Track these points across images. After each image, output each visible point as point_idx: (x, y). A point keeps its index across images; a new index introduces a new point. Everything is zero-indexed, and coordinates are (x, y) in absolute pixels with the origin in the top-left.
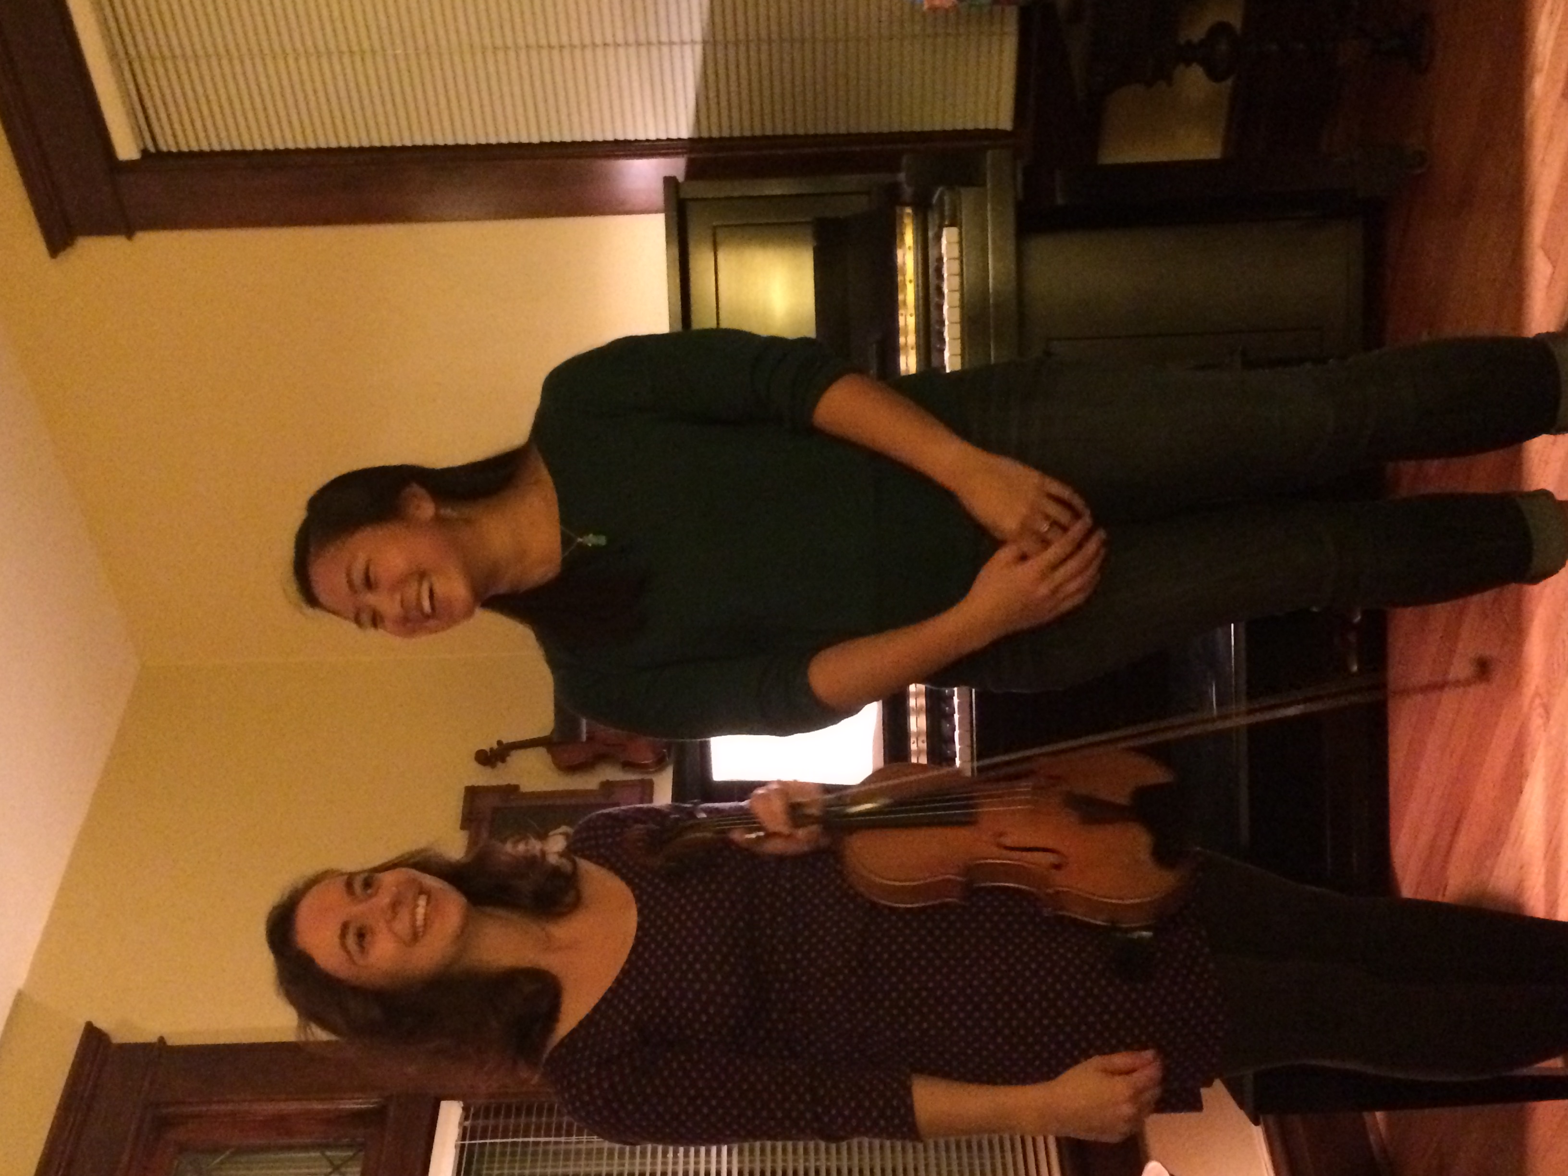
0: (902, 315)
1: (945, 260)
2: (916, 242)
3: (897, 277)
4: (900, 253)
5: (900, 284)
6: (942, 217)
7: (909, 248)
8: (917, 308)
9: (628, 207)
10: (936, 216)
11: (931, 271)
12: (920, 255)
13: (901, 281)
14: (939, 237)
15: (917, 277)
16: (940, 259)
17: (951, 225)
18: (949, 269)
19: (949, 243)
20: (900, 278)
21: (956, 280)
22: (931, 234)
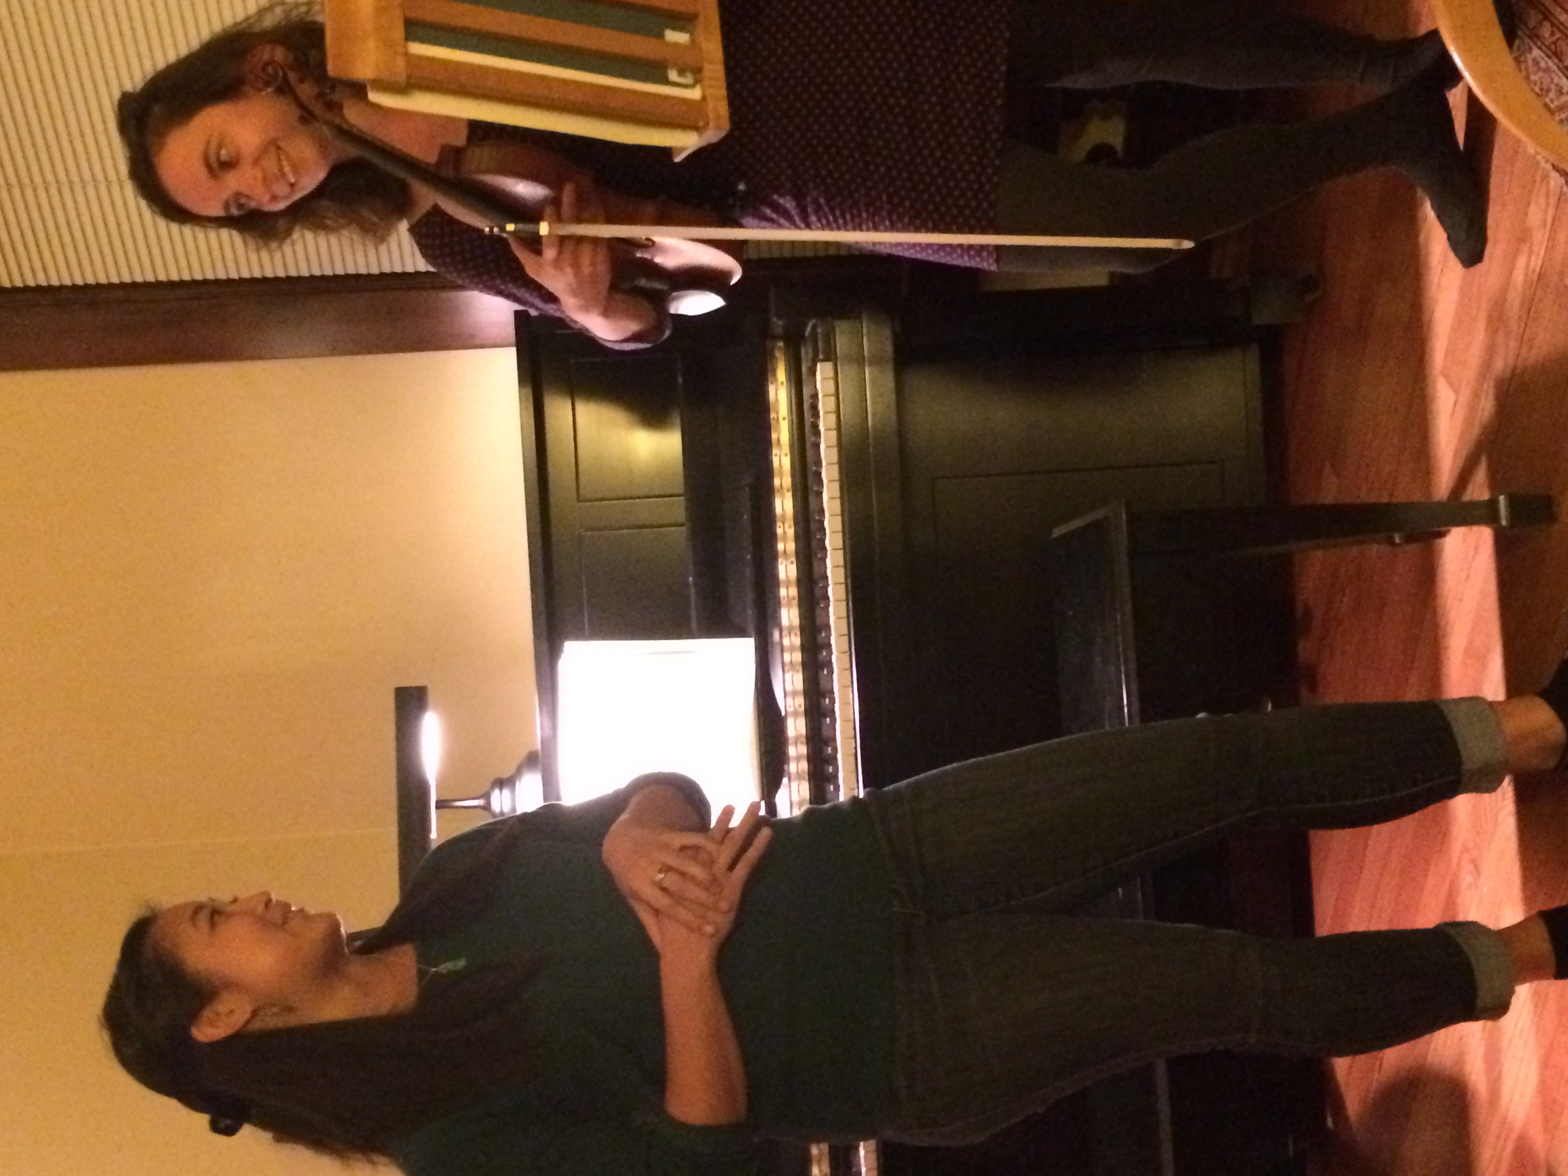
0: (776, 455)
1: (820, 396)
2: (789, 379)
3: (769, 414)
4: (772, 389)
5: (773, 422)
6: (816, 352)
7: (782, 383)
8: (792, 446)
9: (478, 342)
10: (810, 350)
11: (806, 406)
12: (793, 392)
13: (774, 418)
14: (813, 372)
15: (792, 414)
16: (815, 396)
17: (826, 359)
18: (825, 405)
19: (823, 379)
20: (773, 415)
21: (832, 418)
22: (804, 369)
